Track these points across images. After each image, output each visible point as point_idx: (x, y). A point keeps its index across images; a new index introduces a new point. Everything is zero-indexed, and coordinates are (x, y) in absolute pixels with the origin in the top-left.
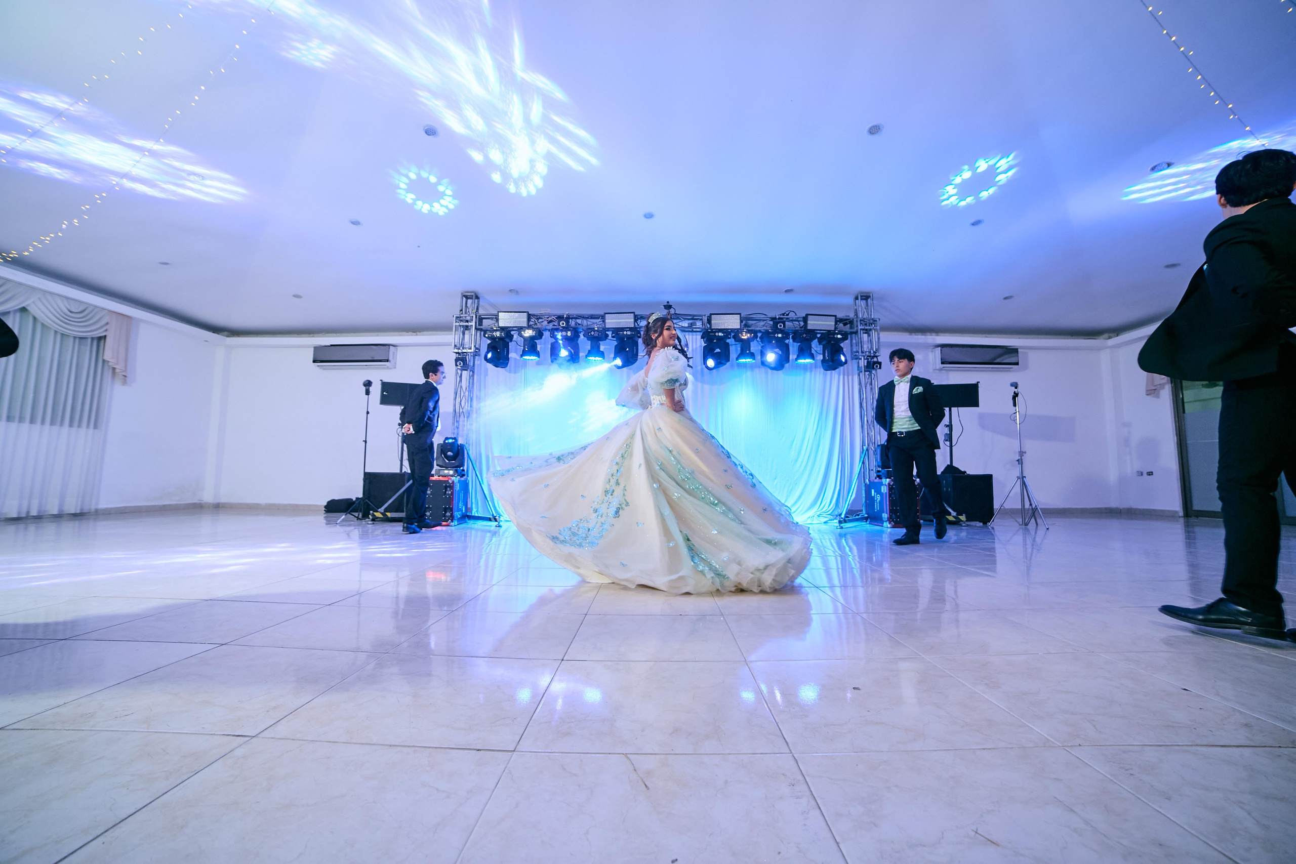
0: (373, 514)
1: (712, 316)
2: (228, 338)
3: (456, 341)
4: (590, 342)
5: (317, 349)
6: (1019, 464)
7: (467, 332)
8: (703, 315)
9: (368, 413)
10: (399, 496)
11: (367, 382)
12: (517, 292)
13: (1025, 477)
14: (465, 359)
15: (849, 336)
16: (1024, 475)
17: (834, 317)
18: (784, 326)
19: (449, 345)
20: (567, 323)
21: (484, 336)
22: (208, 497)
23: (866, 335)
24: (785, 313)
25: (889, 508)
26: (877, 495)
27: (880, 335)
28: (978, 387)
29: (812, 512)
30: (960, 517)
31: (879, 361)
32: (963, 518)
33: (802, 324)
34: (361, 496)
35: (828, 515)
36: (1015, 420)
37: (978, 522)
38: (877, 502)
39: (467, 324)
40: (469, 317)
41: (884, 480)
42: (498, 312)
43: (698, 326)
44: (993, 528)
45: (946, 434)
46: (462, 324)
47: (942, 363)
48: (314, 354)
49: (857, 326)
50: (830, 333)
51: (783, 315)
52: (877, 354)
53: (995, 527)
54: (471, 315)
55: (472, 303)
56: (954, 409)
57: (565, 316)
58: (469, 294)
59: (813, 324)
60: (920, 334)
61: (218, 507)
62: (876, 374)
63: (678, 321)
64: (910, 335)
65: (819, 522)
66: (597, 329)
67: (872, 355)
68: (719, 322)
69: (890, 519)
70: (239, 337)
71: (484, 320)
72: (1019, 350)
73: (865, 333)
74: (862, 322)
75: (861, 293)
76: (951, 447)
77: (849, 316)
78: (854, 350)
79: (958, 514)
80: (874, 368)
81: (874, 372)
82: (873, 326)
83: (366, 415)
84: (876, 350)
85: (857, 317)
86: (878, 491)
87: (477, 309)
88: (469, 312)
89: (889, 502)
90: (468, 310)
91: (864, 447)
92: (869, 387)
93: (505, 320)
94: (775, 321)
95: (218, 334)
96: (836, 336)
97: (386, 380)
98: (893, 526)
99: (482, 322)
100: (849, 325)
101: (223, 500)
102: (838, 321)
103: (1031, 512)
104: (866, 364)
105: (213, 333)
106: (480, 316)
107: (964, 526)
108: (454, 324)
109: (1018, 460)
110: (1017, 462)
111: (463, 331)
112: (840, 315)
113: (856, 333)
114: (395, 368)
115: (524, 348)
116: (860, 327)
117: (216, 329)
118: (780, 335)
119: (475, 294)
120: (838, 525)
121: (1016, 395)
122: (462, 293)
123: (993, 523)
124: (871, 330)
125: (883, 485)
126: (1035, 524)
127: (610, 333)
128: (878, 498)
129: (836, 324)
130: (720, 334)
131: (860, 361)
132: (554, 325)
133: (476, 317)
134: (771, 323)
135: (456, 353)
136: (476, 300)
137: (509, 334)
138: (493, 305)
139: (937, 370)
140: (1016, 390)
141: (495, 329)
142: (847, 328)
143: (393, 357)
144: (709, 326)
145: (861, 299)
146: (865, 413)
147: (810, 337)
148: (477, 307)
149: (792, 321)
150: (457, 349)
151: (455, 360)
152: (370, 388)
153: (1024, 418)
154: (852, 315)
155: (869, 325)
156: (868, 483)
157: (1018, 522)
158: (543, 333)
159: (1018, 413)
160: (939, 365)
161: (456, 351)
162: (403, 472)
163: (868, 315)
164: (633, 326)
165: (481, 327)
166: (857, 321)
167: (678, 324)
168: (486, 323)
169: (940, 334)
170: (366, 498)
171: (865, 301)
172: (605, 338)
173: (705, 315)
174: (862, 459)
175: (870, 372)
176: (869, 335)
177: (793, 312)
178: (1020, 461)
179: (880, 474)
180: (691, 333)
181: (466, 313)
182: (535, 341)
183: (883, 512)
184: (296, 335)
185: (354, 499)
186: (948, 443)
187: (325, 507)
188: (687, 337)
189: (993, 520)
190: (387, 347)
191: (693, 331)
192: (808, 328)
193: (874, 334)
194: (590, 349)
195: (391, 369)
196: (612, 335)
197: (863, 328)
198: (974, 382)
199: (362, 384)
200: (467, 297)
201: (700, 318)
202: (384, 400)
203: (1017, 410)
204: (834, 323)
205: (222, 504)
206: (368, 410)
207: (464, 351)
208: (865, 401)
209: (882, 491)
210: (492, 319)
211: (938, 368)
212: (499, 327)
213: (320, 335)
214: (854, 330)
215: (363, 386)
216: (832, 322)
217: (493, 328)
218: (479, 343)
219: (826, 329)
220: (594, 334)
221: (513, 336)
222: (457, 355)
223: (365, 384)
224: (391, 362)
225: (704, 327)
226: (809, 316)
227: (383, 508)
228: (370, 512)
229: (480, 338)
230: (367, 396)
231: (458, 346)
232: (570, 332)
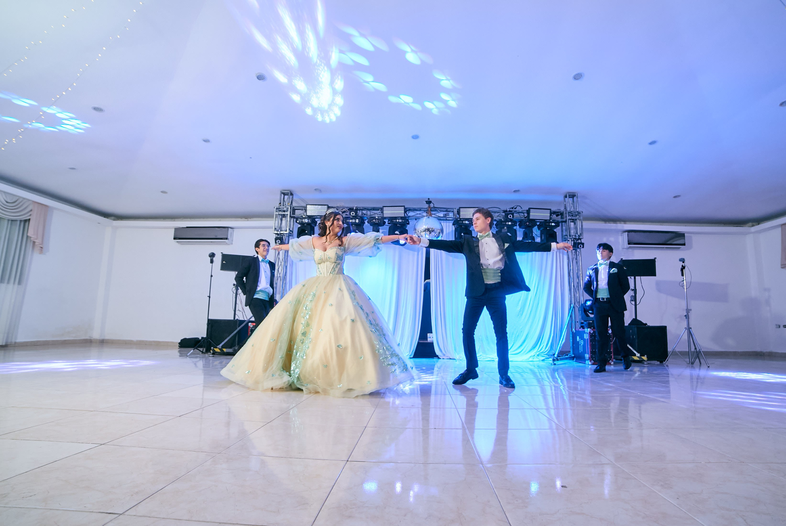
0: (213, 349)
1: (461, 209)
2: (114, 222)
3: (276, 225)
4: (372, 227)
5: (177, 230)
6: (686, 318)
7: (284, 219)
8: (454, 208)
9: (212, 276)
10: (233, 336)
11: (212, 254)
12: (320, 191)
13: (691, 328)
14: (282, 238)
15: (560, 224)
16: (690, 327)
17: (549, 211)
18: (513, 217)
19: (271, 228)
20: (356, 213)
21: (296, 222)
22: (96, 335)
23: (572, 224)
24: (513, 207)
25: (590, 350)
26: (581, 340)
27: (583, 223)
28: (655, 262)
29: (533, 353)
30: (643, 357)
31: (583, 242)
32: (645, 358)
33: (526, 215)
34: (205, 336)
35: (545, 354)
36: (683, 286)
37: (656, 361)
38: (581, 346)
39: (284, 213)
40: (286, 208)
41: (586, 330)
42: (307, 205)
43: (450, 216)
44: (667, 366)
45: (632, 296)
46: (280, 213)
47: (629, 244)
48: (174, 233)
49: (566, 217)
50: (546, 222)
51: (512, 208)
52: (581, 237)
53: (669, 365)
54: (287, 207)
55: (288, 198)
56: (638, 278)
57: (354, 208)
58: (286, 192)
59: (534, 215)
60: (612, 222)
61: (103, 342)
62: (580, 252)
63: (436, 212)
64: (605, 223)
65: (538, 360)
66: (377, 218)
67: (577, 238)
68: (466, 213)
69: (591, 358)
70: (122, 220)
71: (296, 211)
72: (685, 235)
73: (572, 222)
74: (570, 214)
75: (569, 193)
76: (636, 305)
77: (560, 210)
78: (564, 234)
79: (641, 355)
80: (578, 247)
81: (578, 250)
82: (578, 217)
83: (210, 277)
84: (580, 234)
85: (566, 210)
86: (582, 338)
87: (292, 202)
88: (286, 204)
89: (590, 345)
90: (285, 203)
91: (572, 305)
92: (575, 261)
93: (312, 211)
94: (506, 213)
95: (108, 218)
96: (550, 224)
97: (225, 253)
98: (593, 363)
99: (295, 212)
100: (560, 216)
101: (107, 337)
102: (552, 213)
103: (695, 354)
104: (572, 245)
105: (104, 217)
106: (293, 208)
107: (646, 364)
108: (275, 213)
109: (685, 316)
110: (685, 317)
111: (281, 218)
112: (554, 209)
113: (565, 222)
114: (232, 244)
116: (568, 218)
117: (106, 215)
118: (510, 223)
119: (290, 192)
120: (552, 362)
121: (683, 268)
122: (281, 191)
123: (667, 362)
124: (576, 219)
125: (585, 333)
126: (699, 363)
127: (386, 221)
128: (582, 343)
129: (551, 215)
130: (467, 222)
131: (568, 242)
132: (346, 215)
133: (291, 208)
134: (504, 214)
135: (276, 234)
136: (291, 196)
137: (314, 221)
138: (303, 200)
139: (625, 249)
140: (683, 264)
141: (304, 217)
142: (559, 218)
143: (231, 235)
144: (458, 216)
145: (569, 197)
146: (572, 280)
147: (532, 224)
148: (292, 201)
149: (519, 213)
150: (277, 231)
151: (275, 239)
152: (214, 258)
153: (690, 284)
154: (562, 209)
155: (575, 216)
156: (574, 332)
157: (686, 362)
159: (685, 281)
160: (626, 245)
161: (276, 232)
162: (236, 319)
163: (574, 208)
164: (403, 216)
165: (294, 215)
166: (566, 213)
167: (436, 214)
168: (298, 213)
169: (627, 223)
170: (209, 338)
171: (571, 199)
172: (383, 224)
173: (455, 209)
174: (570, 314)
175: (576, 250)
176: (575, 224)
177: (520, 206)
178: (687, 316)
179: (583, 325)
180: (445, 221)
181: (283, 206)
183: (586, 353)
184: (162, 220)
185: (200, 338)
186: (633, 303)
187: (179, 343)
188: (442, 224)
189: (667, 360)
190: (227, 229)
191: (447, 220)
192: (531, 218)
193: (579, 223)
195: (229, 244)
196: (388, 222)
197: (570, 218)
198: (652, 258)
199: (208, 255)
200: (285, 194)
201: (452, 210)
202: (224, 267)
203: (685, 279)
204: (549, 215)
205: (106, 340)
206: (212, 274)
207: (281, 232)
208: (572, 271)
209: (585, 338)
210: (302, 209)
211: (625, 247)
212: (307, 216)
213: (179, 220)
214: (564, 220)
215: (209, 257)
216: (548, 214)
217: (302, 216)
218: (293, 227)
219: (544, 219)
220: (375, 221)
221: (317, 222)
222: (277, 235)
223: (210, 255)
224: (230, 239)
225: (455, 217)
226: (531, 209)
227: (221, 345)
228: (211, 348)
229: (294, 223)
230: (211, 264)
231: (277, 229)
232: (358, 220)
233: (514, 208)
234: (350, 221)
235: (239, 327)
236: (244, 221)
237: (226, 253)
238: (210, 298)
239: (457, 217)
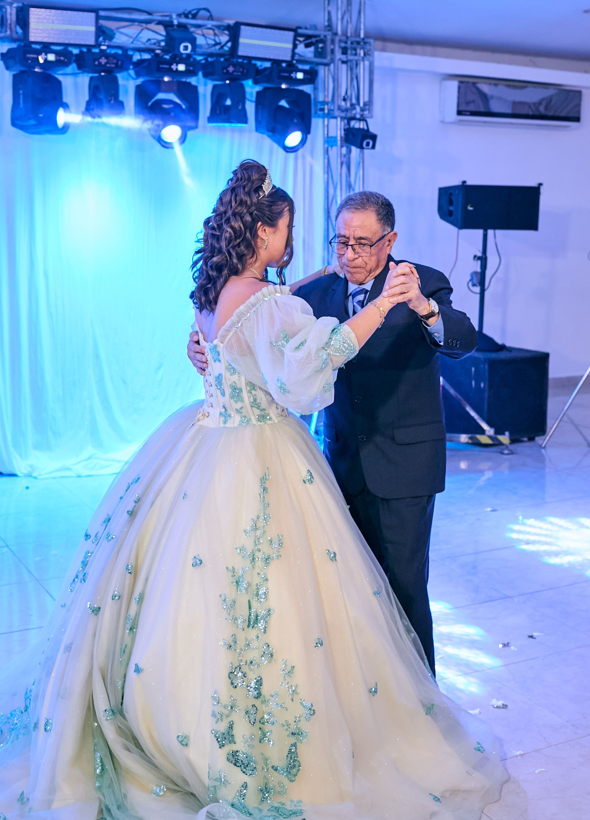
1: (29, 9)
17: (293, 33)
23: (348, 73)
24: (190, 12)
28: (539, 191)
30: (501, 438)
32: (505, 439)
33: (224, 38)
45: (476, 273)
47: (459, 113)
49: (333, 51)
50: (281, 68)
59: (249, 44)
67: (358, 116)
72: (582, 95)
74: (343, 45)
76: (482, 295)
79: (497, 433)
80: (361, 147)
82: (362, 53)
84: (365, 104)
85: (331, 29)
94: (172, 30)
96: (292, 74)
112: (302, 26)
116: (338, 56)
118: (181, 67)
124: (357, 62)
129: (293, 44)
130: (49, 56)
134: (164, 33)
147: (242, 72)
154: (322, 24)
155: (355, 52)
160: (452, 116)
166: (332, 41)
176: (354, 74)
177: (210, 10)
186: (477, 289)
189: (547, 433)
192: (239, 53)
193: (363, 72)
204: (290, 46)
214: (327, 60)
216: (285, 42)
219: (272, 57)
225: (8, 33)
226: (243, 27)
233: (190, 16)
239: (17, 33)
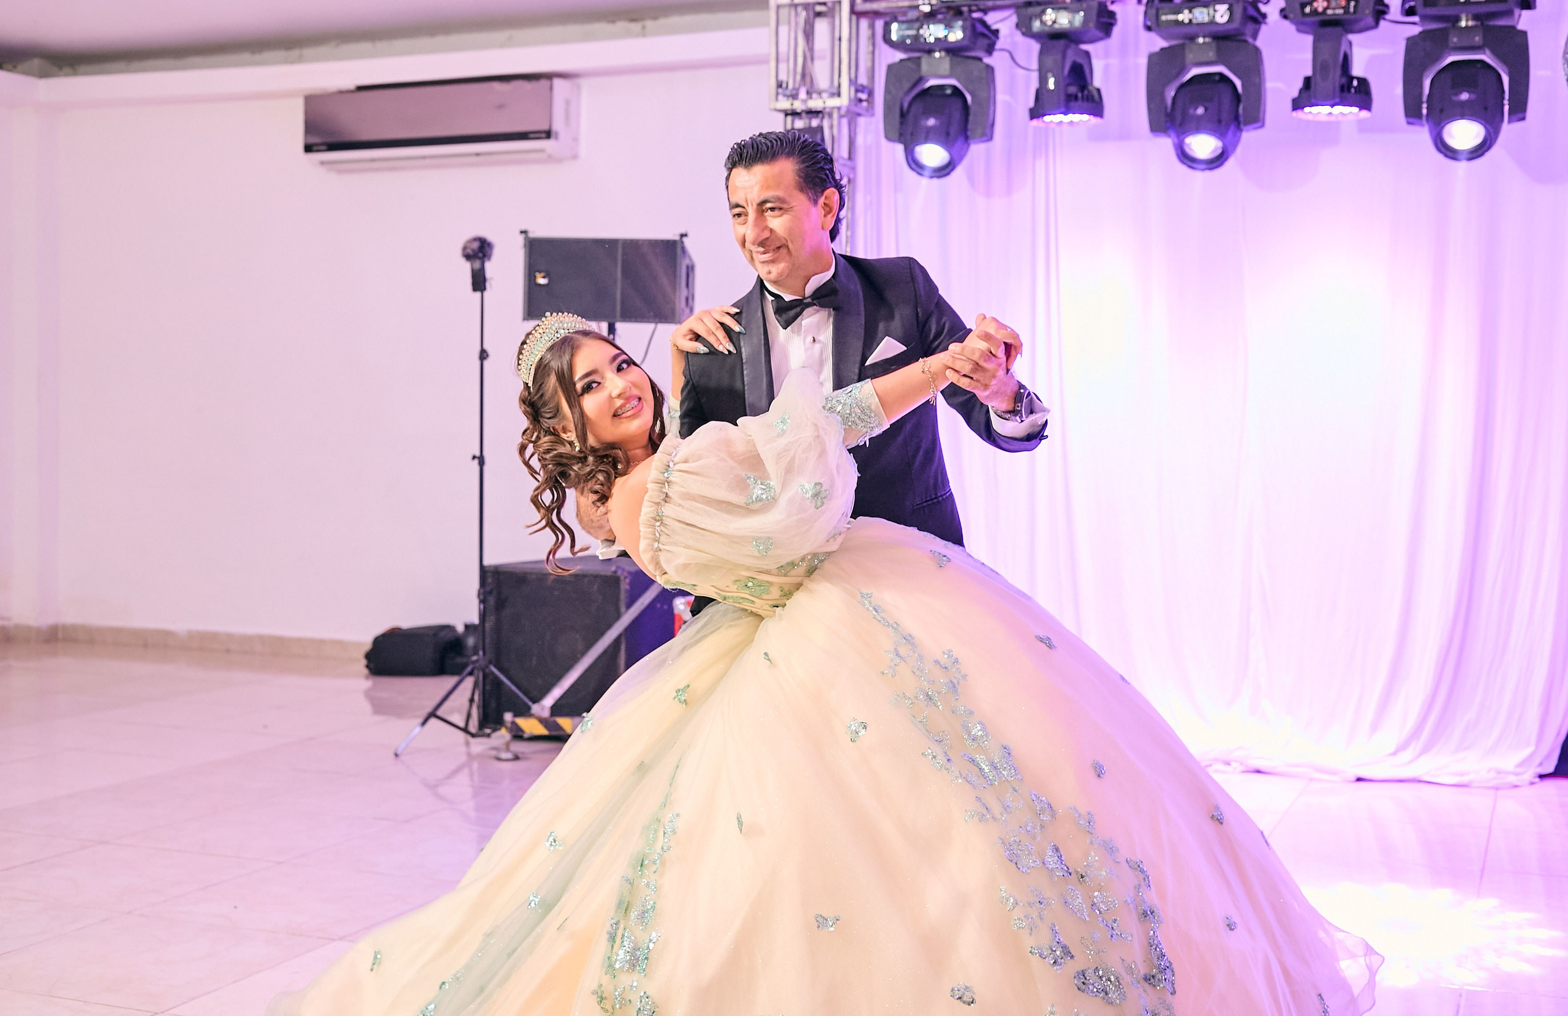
0: (513, 723)
3: (783, 48)
4: (1309, 39)
5: (312, 102)
7: (820, 26)
9: (483, 355)
10: (605, 652)
11: (476, 240)
21: (887, 39)
34: (474, 626)
48: (306, 119)
83: (478, 363)
97: (540, 228)
111: (807, 22)
114: (575, 157)
115: (1043, 80)
137: (980, 28)
141: (927, 8)
143: (567, 117)
150: (788, 96)
152: (488, 266)
158: (1112, 15)
161: (785, 104)
165: (875, 6)
170: (490, 662)
172: (1370, 20)
182: (1084, 47)
184: (247, 58)
187: (369, 653)
190: (544, 83)
194: (1309, 72)
195: (559, 160)
202: (540, 300)
205: (65, 627)
206: (486, 347)
207: (815, 104)
213: (325, 48)
215: (463, 261)
217: (917, 7)
218: (869, 64)
220: (1325, 9)
221: (996, 32)
222: (789, 118)
223: (469, 251)
224: (562, 136)
227: (549, 701)
228: (502, 716)
229: (874, 45)
230: (478, 294)
231: (791, 86)
232: (1226, 6)
234: (1180, 17)
235: (629, 606)
236: (629, 34)
237: (541, 231)
238: (486, 468)
